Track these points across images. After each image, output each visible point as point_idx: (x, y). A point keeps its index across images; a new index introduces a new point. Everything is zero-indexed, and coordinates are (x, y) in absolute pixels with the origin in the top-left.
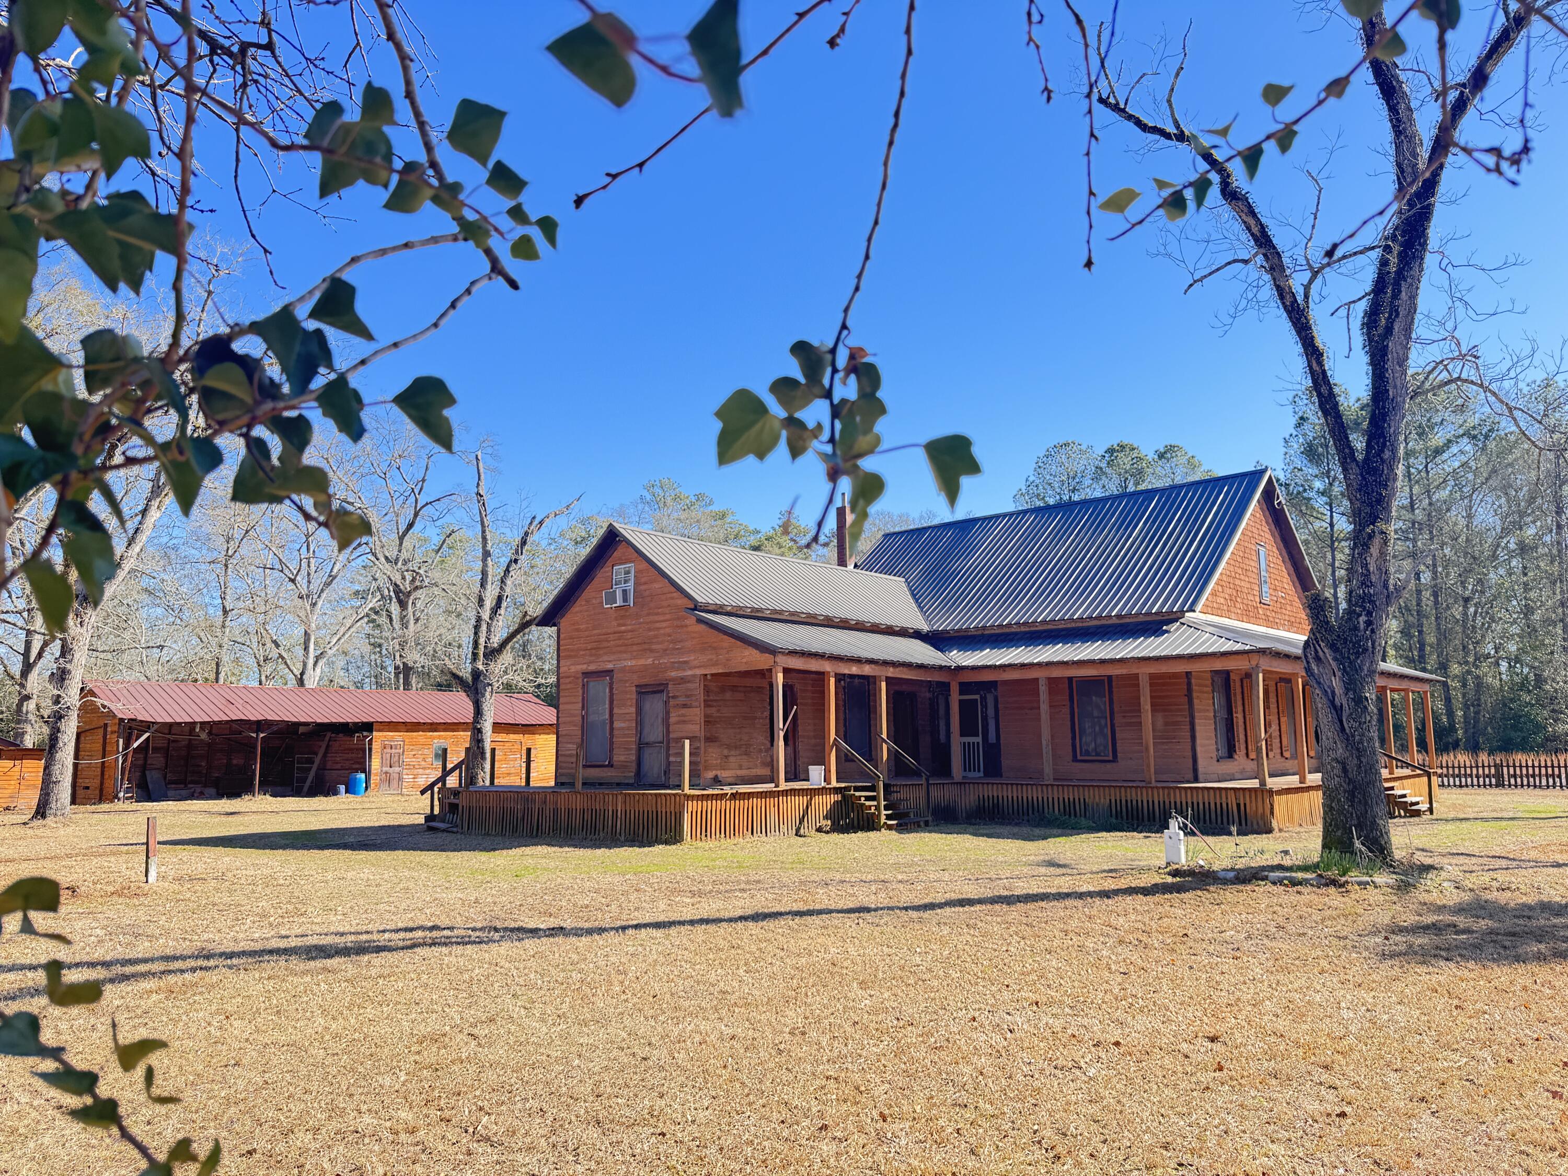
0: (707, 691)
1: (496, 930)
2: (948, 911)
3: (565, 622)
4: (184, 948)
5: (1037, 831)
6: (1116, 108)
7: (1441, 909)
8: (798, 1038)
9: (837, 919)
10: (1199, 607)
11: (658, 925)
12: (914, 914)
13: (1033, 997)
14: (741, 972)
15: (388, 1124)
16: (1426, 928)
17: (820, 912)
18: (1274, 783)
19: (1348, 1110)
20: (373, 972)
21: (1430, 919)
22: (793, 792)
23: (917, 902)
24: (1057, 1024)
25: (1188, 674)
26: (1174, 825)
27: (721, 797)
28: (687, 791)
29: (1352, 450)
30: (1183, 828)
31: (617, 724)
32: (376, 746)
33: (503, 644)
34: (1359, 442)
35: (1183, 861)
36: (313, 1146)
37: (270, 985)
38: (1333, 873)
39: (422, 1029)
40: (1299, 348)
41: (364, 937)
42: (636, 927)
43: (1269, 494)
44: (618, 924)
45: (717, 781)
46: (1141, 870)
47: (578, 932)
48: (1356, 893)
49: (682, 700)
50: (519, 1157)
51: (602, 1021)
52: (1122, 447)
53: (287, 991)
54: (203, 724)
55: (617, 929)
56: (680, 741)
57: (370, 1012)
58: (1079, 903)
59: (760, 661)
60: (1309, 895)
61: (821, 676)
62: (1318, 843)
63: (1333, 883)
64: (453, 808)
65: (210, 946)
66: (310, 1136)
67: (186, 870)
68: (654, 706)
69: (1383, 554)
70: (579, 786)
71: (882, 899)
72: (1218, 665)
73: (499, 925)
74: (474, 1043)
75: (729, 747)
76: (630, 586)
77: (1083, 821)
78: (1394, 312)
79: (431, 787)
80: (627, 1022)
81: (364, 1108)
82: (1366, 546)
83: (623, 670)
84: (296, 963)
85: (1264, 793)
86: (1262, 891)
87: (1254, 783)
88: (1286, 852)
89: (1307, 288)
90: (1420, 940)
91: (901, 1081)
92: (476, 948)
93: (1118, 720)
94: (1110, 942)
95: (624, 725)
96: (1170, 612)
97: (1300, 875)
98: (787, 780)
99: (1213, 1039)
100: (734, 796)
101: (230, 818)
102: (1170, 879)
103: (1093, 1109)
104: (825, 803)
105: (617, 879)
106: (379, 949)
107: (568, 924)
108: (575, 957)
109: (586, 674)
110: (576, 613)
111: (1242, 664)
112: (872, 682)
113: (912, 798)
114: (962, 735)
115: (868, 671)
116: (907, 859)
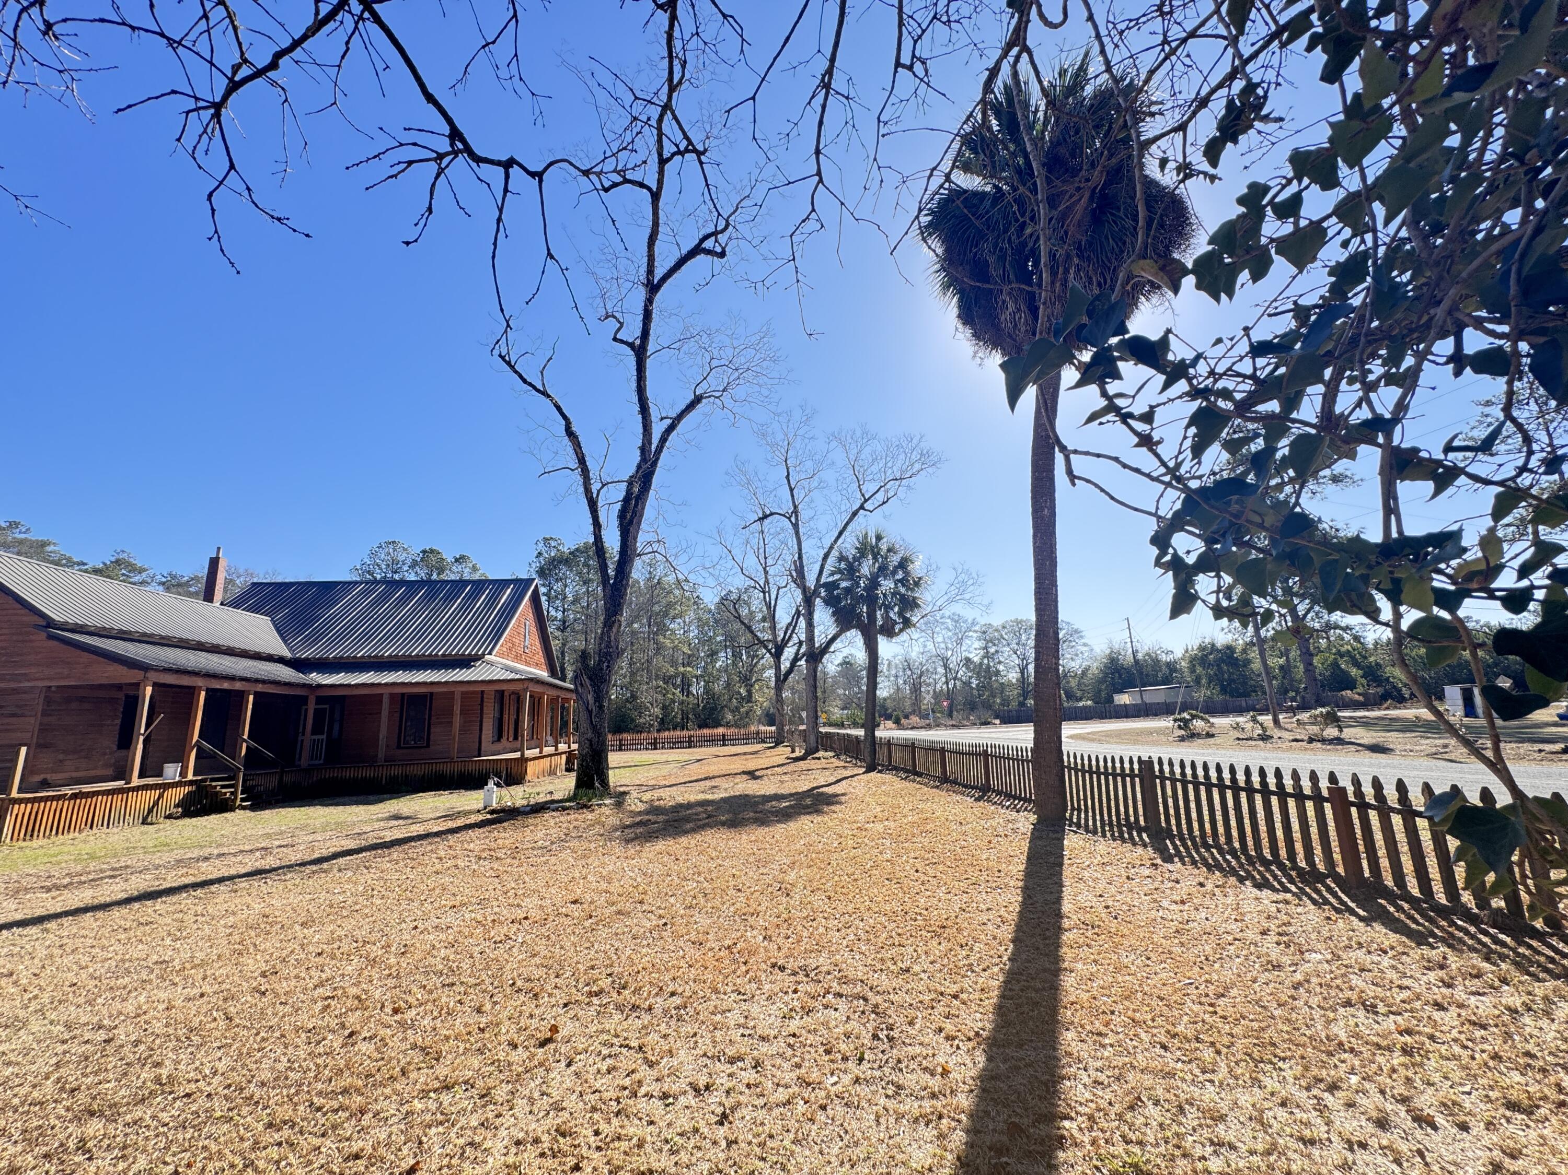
0: (48, 701)
2: (341, 861)
5: (371, 798)
6: (508, 363)
7: (640, 813)
9: (243, 884)
10: (494, 653)
12: (314, 868)
16: (638, 824)
17: (220, 880)
18: (528, 753)
21: (638, 819)
22: (146, 787)
23: (307, 858)
25: (483, 692)
26: (491, 784)
27: (59, 798)
28: (14, 794)
29: (608, 578)
30: (496, 784)
35: (494, 805)
38: (585, 800)
43: (536, 593)
45: (45, 785)
46: (470, 812)
48: (597, 810)
52: (432, 551)
56: (14, 748)
58: (437, 839)
59: (126, 675)
60: (575, 815)
61: (194, 690)
62: (572, 785)
63: (585, 806)
71: (273, 862)
72: (500, 687)
75: (65, 752)
82: (611, 627)
85: (524, 760)
86: (549, 817)
87: (517, 755)
88: (551, 793)
89: (599, 491)
90: (639, 830)
93: (434, 719)
94: (473, 860)
96: (476, 654)
97: (566, 804)
98: (141, 776)
100: (75, 796)
102: (489, 816)
104: (178, 794)
111: (518, 687)
112: (241, 696)
113: (268, 781)
114: (313, 733)
115: (238, 686)
116: (276, 829)
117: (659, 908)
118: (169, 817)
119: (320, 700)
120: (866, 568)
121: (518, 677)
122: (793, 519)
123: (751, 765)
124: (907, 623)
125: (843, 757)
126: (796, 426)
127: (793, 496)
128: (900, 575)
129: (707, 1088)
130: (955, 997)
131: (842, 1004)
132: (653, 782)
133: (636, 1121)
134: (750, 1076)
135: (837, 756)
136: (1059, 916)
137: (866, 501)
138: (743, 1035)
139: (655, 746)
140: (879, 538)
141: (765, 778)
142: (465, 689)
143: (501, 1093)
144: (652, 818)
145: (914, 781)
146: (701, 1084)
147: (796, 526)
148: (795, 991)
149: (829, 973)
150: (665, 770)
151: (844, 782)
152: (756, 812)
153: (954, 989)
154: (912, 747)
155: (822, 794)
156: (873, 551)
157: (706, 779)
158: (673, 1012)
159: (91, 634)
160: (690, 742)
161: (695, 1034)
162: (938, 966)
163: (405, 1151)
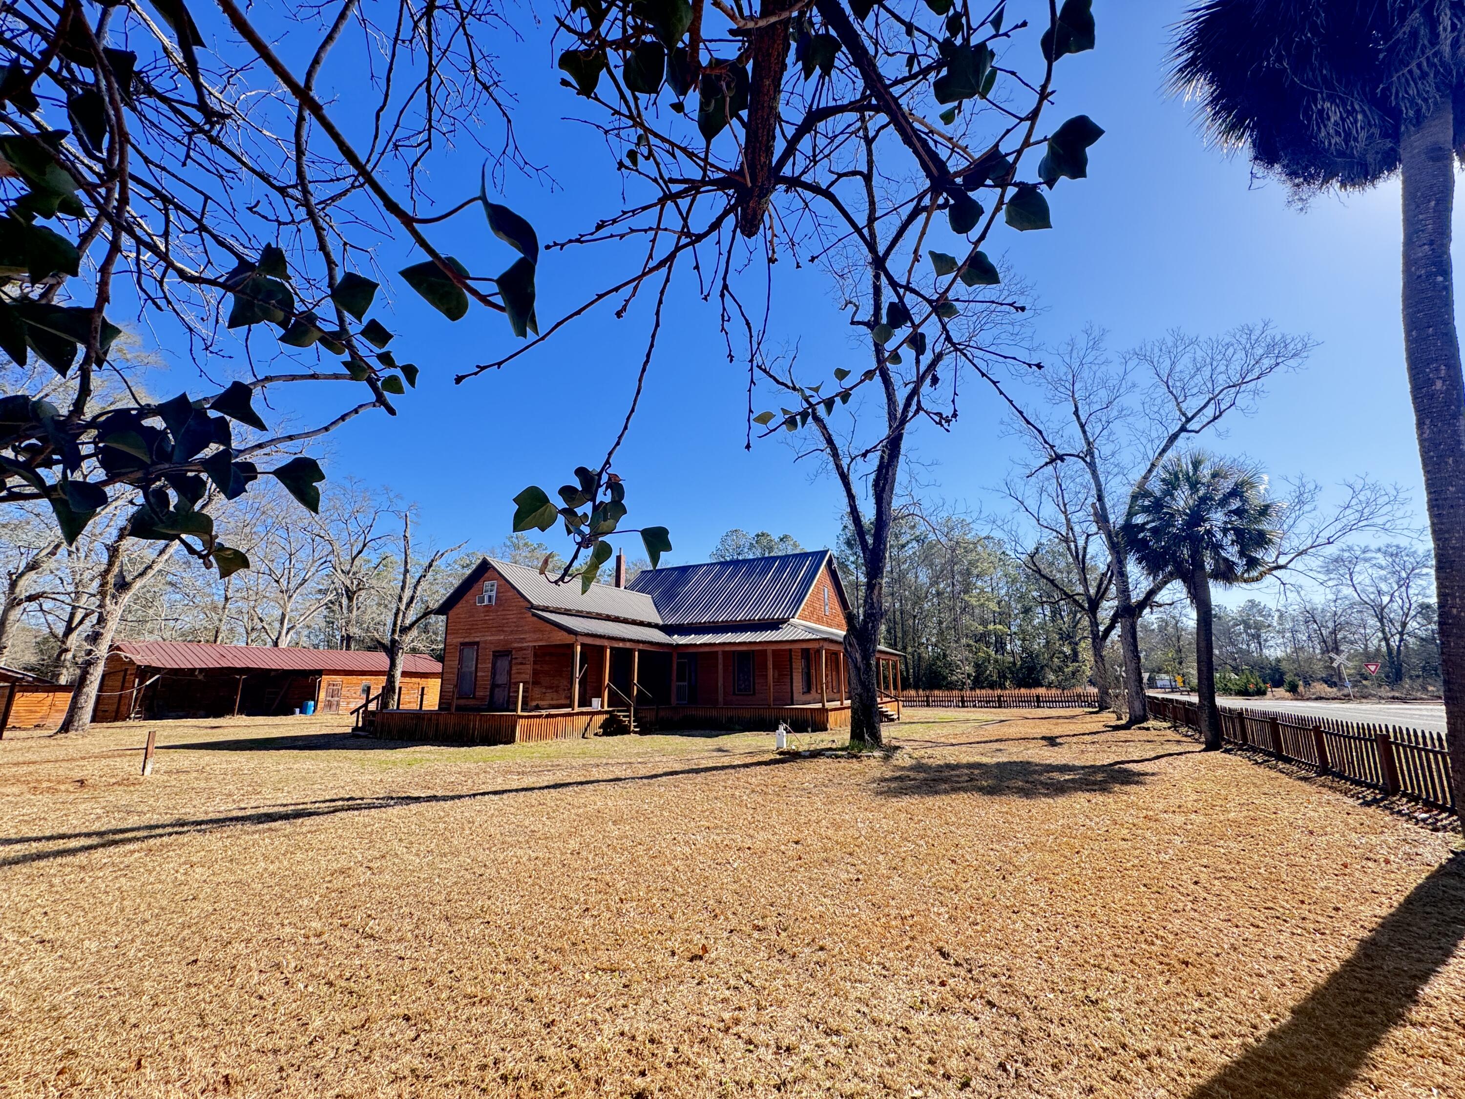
0: (535, 655)
1: (392, 798)
3: (451, 613)
4: (167, 819)
6: (765, 371)
7: (903, 768)
8: (576, 856)
10: (797, 616)
11: (495, 793)
12: (646, 781)
13: (707, 824)
14: (544, 819)
15: (303, 932)
16: (896, 779)
17: (593, 782)
18: (829, 705)
19: (860, 877)
20: (304, 829)
21: (898, 774)
22: (582, 714)
23: (648, 773)
24: (719, 839)
25: (790, 650)
26: (781, 728)
27: (540, 716)
28: (519, 713)
29: (867, 543)
30: (786, 729)
31: (479, 674)
32: (324, 684)
33: (412, 625)
34: (870, 541)
35: (785, 747)
36: (245, 952)
37: (228, 842)
38: (856, 751)
39: (335, 866)
40: (845, 494)
41: (301, 807)
42: (483, 794)
43: (830, 562)
44: (472, 792)
45: (537, 708)
46: (764, 752)
47: (445, 798)
48: (866, 761)
49: (519, 661)
50: (392, 946)
51: (456, 854)
52: (763, 535)
53: (240, 845)
54: (201, 670)
55: (470, 796)
56: (517, 684)
57: (299, 856)
58: (733, 771)
59: (569, 639)
60: (843, 763)
61: (602, 649)
62: (848, 736)
63: (855, 756)
64: (371, 723)
65: (185, 817)
66: (243, 945)
67: (175, 766)
68: (503, 664)
69: (880, 594)
70: (453, 710)
71: (629, 773)
72: (805, 646)
73: (394, 795)
74: (369, 872)
75: (547, 688)
76: (494, 593)
77: (737, 727)
78: (886, 480)
79: (357, 710)
80: (472, 853)
81: (286, 922)
83: (485, 642)
84: (249, 827)
85: (824, 710)
86: (822, 763)
87: (819, 706)
88: (834, 741)
89: (849, 466)
90: (893, 785)
91: (632, 878)
92: (377, 810)
93: (756, 672)
94: (748, 792)
95: (484, 674)
96: (783, 618)
97: (840, 753)
98: (579, 706)
99: (797, 843)
100: (548, 716)
101: (214, 731)
102: (778, 757)
103: (735, 886)
104: (599, 719)
105: (472, 766)
106: (310, 814)
107: (439, 794)
108: (442, 814)
109: (462, 644)
110: (460, 608)
111: (816, 646)
112: (631, 652)
113: (649, 716)
114: (678, 681)
115: (628, 645)
116: (644, 750)
117: (865, 863)
118: (596, 734)
119: (681, 656)
120: (1182, 499)
121: (814, 637)
122: (1088, 459)
123: (1056, 731)
124: (1252, 563)
125: (1184, 730)
126: (1081, 354)
127: (1084, 432)
128: (1235, 504)
129: (788, 1049)
130: (1142, 1057)
131: (988, 1015)
132: (943, 740)
133: (713, 1053)
134: (836, 1054)
135: (1175, 728)
136: (1412, 997)
137: (1189, 420)
138: (858, 1011)
139: (963, 703)
140: (1196, 464)
141: (1066, 746)
142: (774, 647)
143: (637, 990)
144: (912, 774)
145: (1274, 767)
146: (784, 1044)
147: (1092, 466)
148: (943, 984)
149: (995, 976)
150: (960, 728)
151: (1164, 760)
152: (1027, 782)
153: (1149, 1045)
154: (1273, 722)
155: (1125, 770)
156: (1188, 479)
157: (997, 741)
158: (812, 965)
159: (551, 612)
160: (999, 701)
161: (813, 994)
162: (1144, 1010)
163: (557, 1009)
